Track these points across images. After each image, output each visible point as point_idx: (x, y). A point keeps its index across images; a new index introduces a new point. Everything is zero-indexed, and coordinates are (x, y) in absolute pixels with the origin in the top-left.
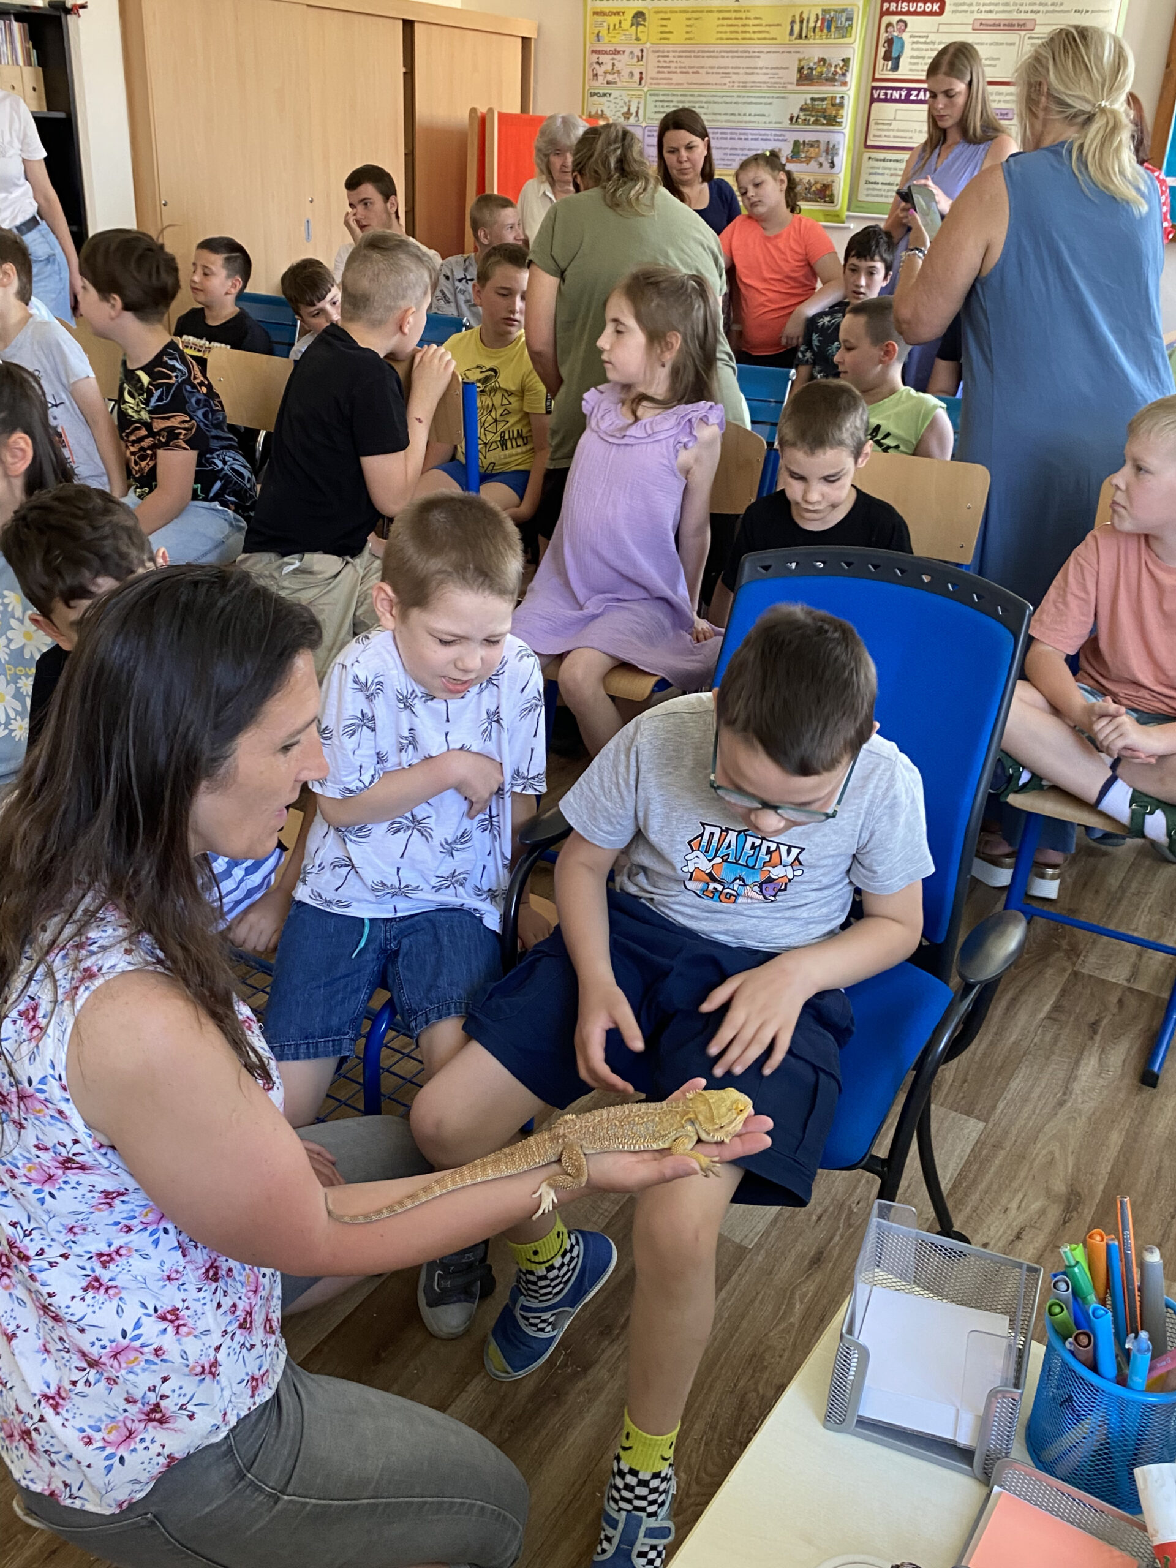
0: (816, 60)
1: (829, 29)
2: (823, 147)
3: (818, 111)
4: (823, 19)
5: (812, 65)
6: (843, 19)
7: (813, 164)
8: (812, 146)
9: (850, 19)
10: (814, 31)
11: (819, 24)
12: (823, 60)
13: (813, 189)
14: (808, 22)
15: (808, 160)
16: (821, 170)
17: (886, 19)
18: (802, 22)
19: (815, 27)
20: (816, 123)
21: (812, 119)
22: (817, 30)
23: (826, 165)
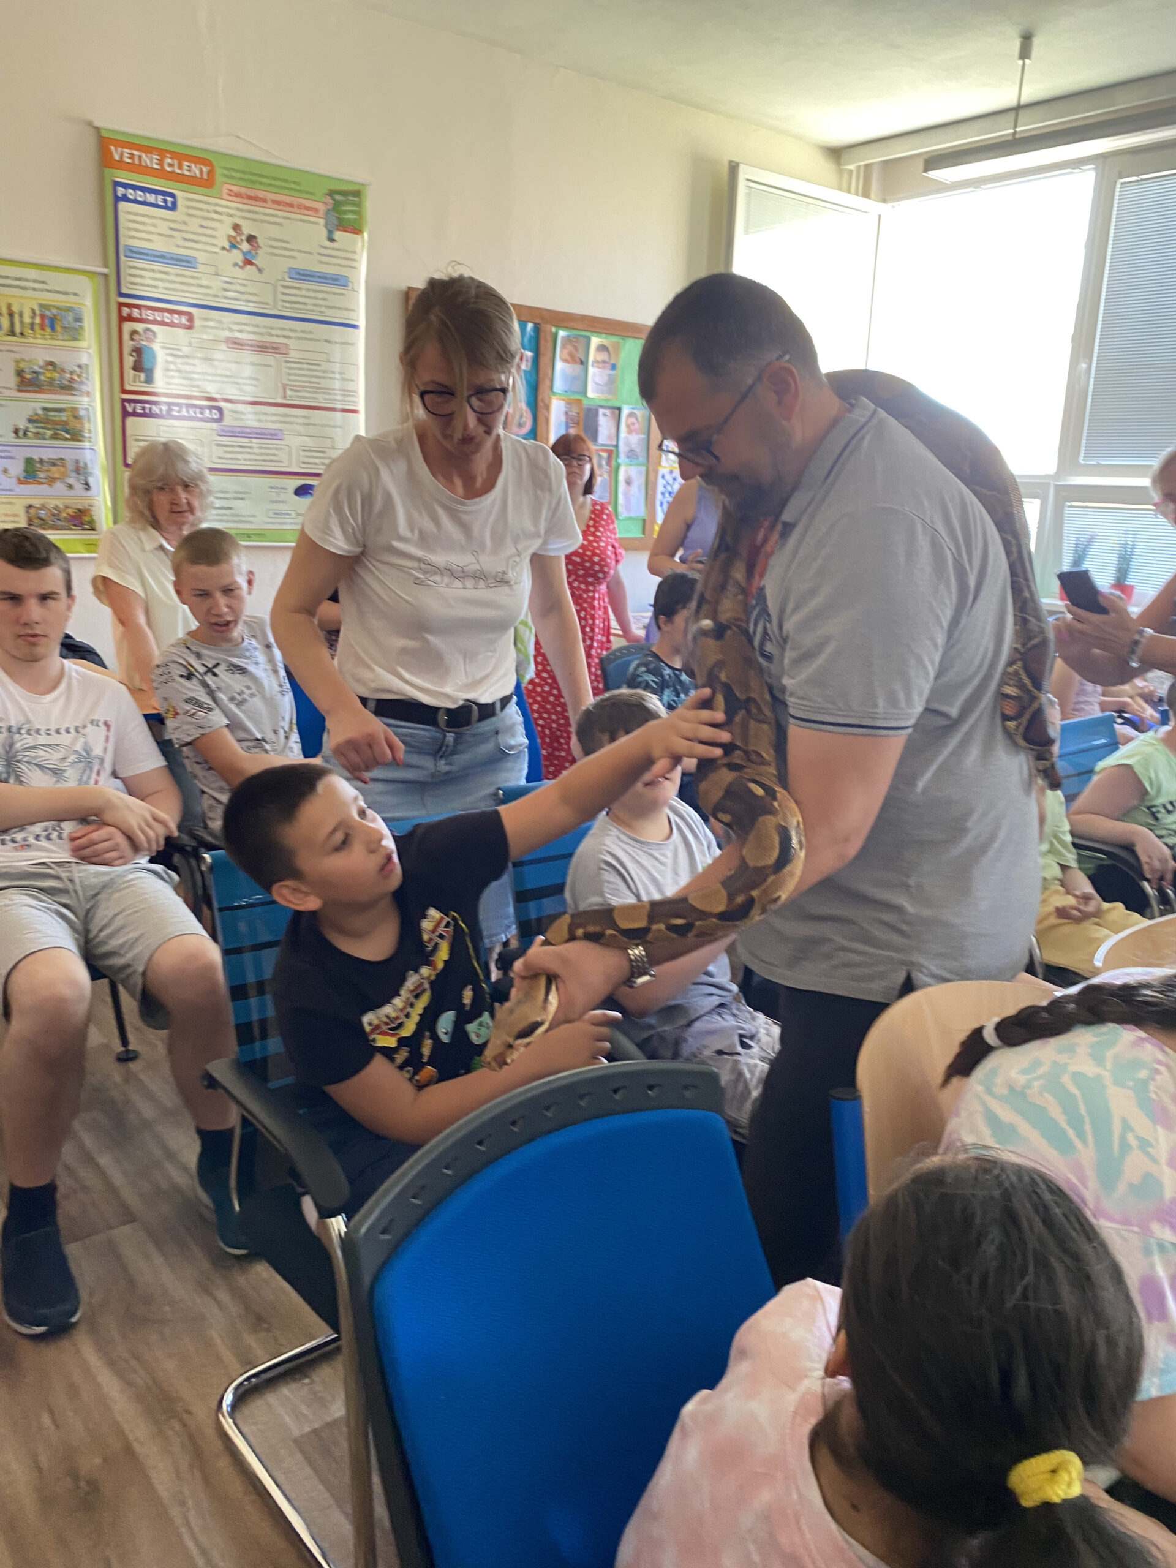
0: (41, 363)
1: (53, 328)
2: (71, 466)
3: (55, 423)
4: (43, 316)
5: (36, 368)
6: (70, 318)
7: (59, 487)
8: (54, 464)
9: (79, 320)
10: (32, 329)
11: (38, 320)
12: (51, 363)
13: (64, 515)
14: (21, 315)
15: (51, 481)
16: (72, 493)
17: (128, 326)
18: (11, 315)
19: (32, 325)
20: (55, 437)
21: (49, 433)
22: (37, 328)
23: (79, 487)
